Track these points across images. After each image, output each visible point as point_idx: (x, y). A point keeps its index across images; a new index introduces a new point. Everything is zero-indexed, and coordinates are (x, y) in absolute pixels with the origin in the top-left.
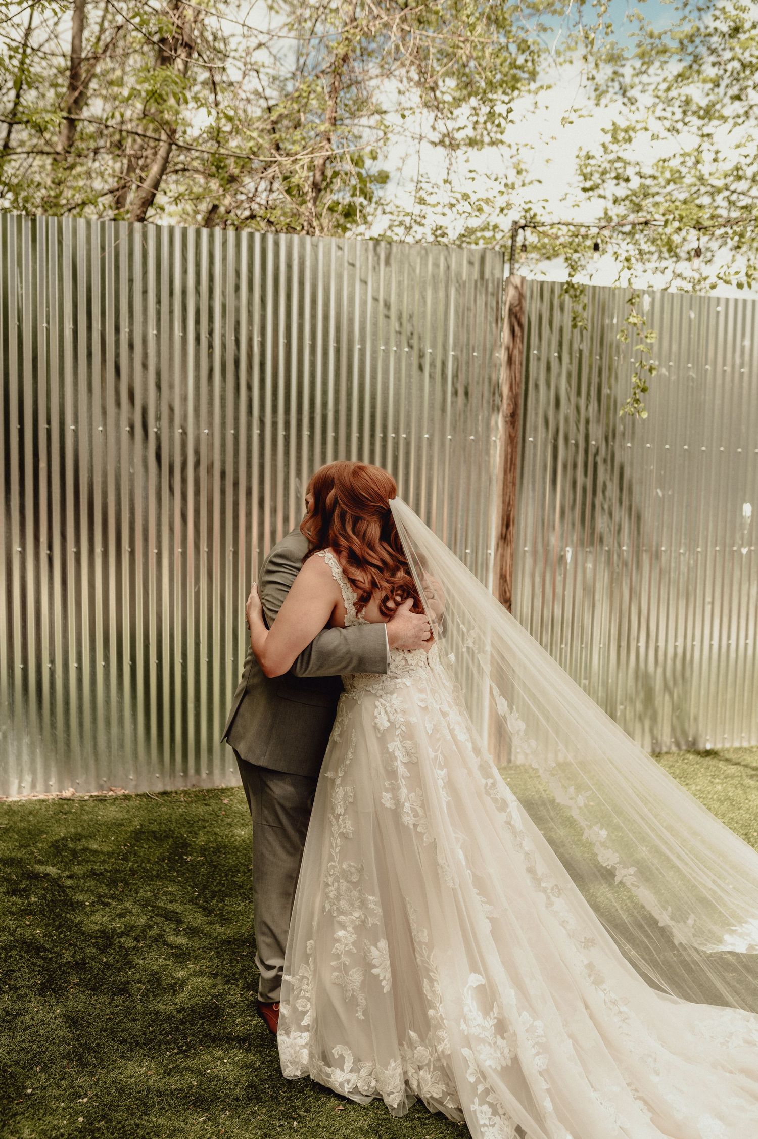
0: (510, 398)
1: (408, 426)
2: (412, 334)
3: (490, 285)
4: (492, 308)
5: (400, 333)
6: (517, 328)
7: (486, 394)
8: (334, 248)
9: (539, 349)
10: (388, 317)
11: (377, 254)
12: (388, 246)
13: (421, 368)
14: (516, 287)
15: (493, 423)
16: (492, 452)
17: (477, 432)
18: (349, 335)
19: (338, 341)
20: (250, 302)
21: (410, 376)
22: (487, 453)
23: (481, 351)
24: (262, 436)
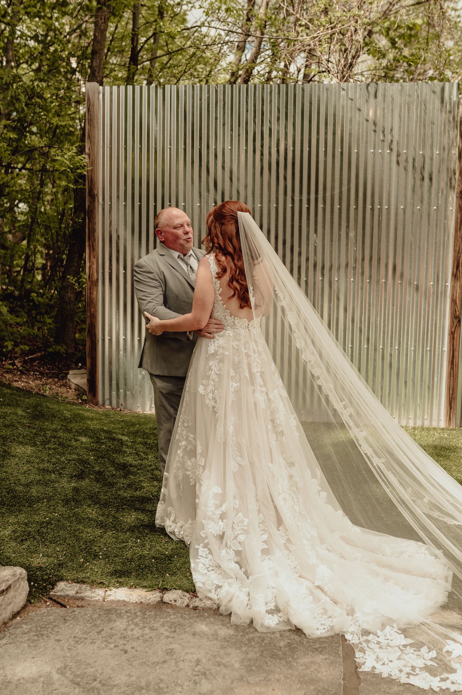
0: (460, 181)
1: (389, 201)
2: (392, 141)
3: (449, 106)
4: (450, 121)
5: (384, 141)
7: (445, 179)
10: (375, 131)
11: (368, 92)
12: (376, 86)
13: (398, 163)
15: (450, 198)
16: (450, 217)
17: (438, 204)
18: (349, 144)
19: (342, 148)
20: (286, 127)
21: (390, 169)
22: (446, 218)
23: (442, 150)
24: (293, 208)
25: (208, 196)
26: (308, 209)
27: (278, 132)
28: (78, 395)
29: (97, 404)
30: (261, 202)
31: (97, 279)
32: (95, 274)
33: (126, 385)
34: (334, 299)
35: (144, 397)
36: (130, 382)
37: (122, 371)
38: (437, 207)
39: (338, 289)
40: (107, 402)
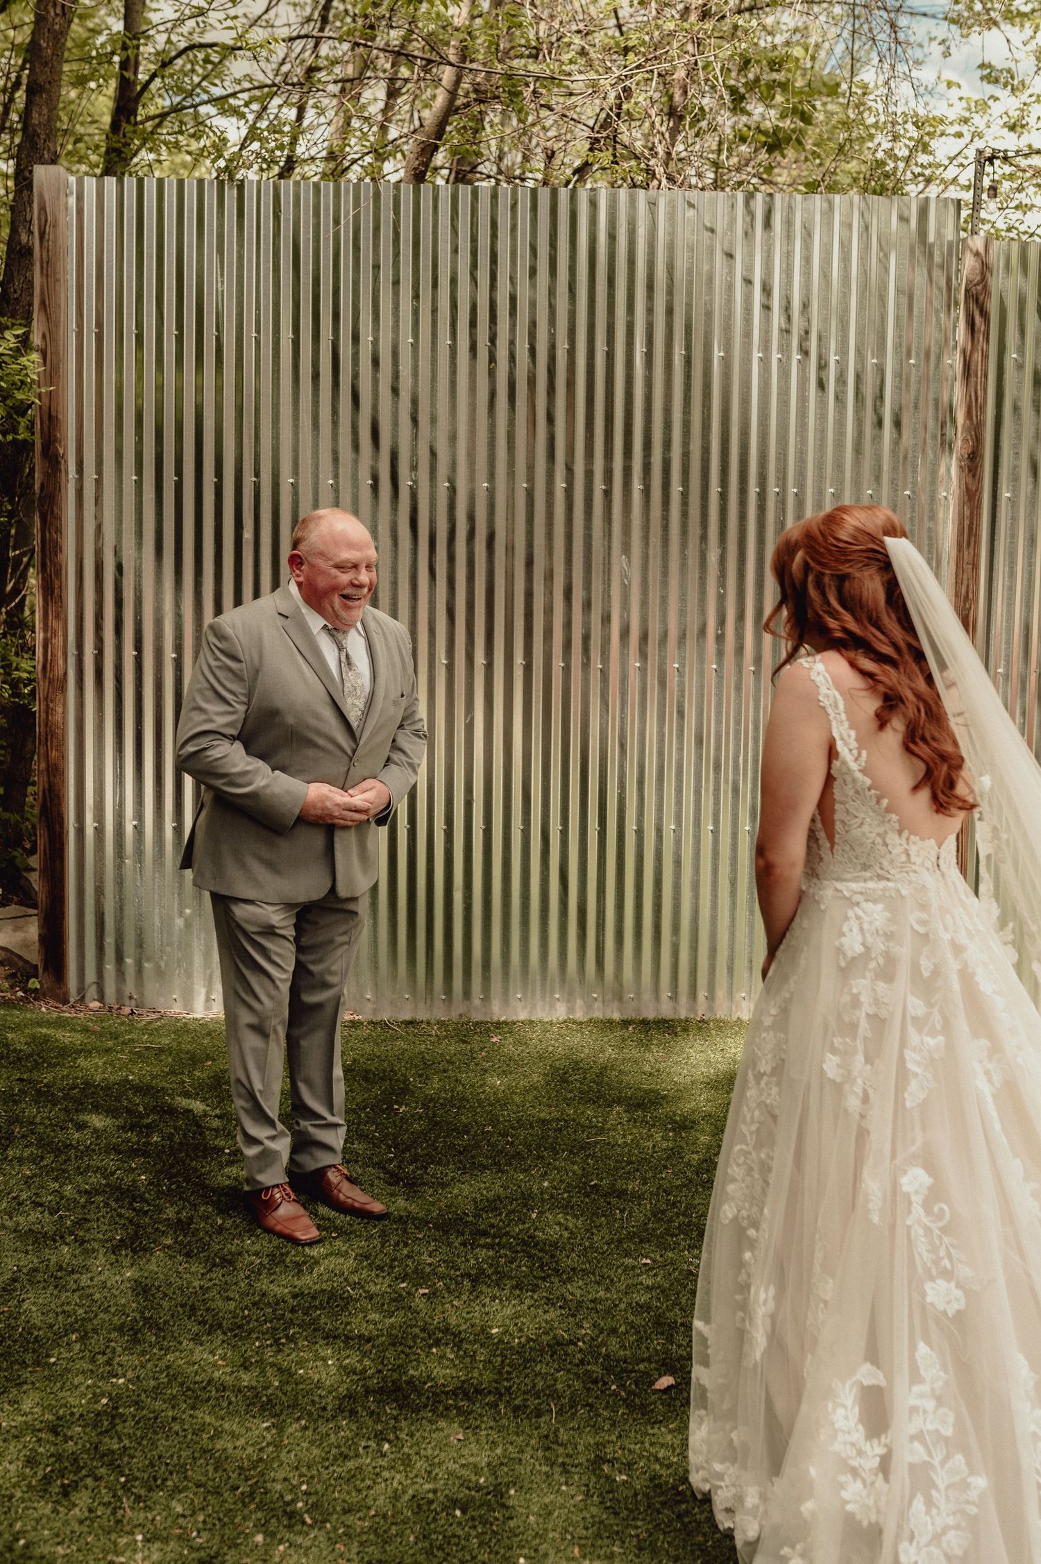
0: (967, 429)
1: (801, 474)
2: (807, 332)
3: (937, 253)
4: (939, 289)
5: (788, 331)
6: (978, 319)
7: (931, 423)
8: (680, 205)
9: (1021, 350)
10: (767, 308)
11: (750, 212)
12: (768, 199)
13: (821, 385)
14: (977, 254)
15: (942, 470)
16: (941, 515)
17: (914, 484)
18: (706, 337)
19: (688, 347)
20: (552, 292)
21: (803, 399)
22: (933, 516)
23: (922, 356)
24: (569, 492)
25: (356, 462)
26: (608, 493)
27: (533, 304)
28: (13, 976)
29: (65, 1001)
30: (492, 476)
31: (65, 674)
32: (61, 662)
33: (140, 945)
34: (671, 714)
35: (189, 975)
36: (154, 938)
37: (130, 911)
38: (914, 492)
39: (682, 691)
40: (92, 992)
